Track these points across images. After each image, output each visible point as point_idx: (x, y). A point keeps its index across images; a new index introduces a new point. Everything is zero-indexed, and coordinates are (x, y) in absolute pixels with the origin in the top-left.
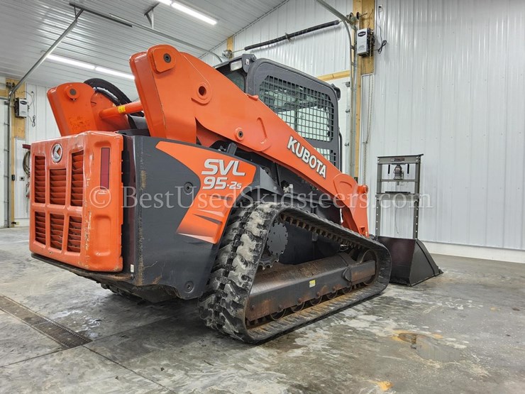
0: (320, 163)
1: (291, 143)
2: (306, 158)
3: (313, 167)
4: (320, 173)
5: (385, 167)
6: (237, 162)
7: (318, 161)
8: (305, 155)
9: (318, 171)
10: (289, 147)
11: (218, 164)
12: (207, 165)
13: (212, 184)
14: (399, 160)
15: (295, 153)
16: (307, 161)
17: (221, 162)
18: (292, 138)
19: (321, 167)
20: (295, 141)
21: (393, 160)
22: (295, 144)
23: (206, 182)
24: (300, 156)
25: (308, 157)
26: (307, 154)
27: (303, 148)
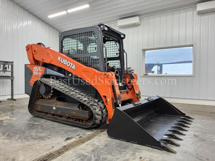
0: (72, 64)
1: (59, 58)
2: (65, 63)
3: (68, 66)
4: (72, 68)
6: (40, 67)
7: (71, 63)
8: (65, 62)
9: (71, 67)
10: (58, 60)
11: (36, 68)
12: (34, 69)
13: (35, 73)
14: (6, 63)
15: (61, 62)
16: (65, 64)
17: (37, 68)
18: (59, 57)
19: (72, 65)
20: (61, 57)
21: (3, 62)
22: (61, 59)
23: (34, 73)
24: (62, 62)
25: (66, 62)
26: (66, 61)
27: (64, 59)
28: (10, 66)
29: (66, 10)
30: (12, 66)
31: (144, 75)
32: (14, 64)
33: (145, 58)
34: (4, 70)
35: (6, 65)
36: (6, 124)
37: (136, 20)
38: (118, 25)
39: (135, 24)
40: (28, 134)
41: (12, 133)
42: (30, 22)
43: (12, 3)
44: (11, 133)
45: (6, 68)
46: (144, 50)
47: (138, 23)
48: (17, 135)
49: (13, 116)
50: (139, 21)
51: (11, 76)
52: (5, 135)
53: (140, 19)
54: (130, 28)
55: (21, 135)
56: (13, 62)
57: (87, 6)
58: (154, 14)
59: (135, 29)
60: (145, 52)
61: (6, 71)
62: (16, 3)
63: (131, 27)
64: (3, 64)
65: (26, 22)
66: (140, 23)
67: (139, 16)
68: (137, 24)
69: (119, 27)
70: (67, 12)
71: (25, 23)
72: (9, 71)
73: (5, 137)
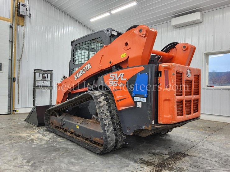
5: (37, 74)
14: (45, 72)
21: (42, 71)
28: (49, 75)
29: (109, 11)
30: (52, 74)
31: (208, 87)
32: (54, 73)
33: (208, 64)
34: (43, 79)
35: (45, 74)
36: (35, 146)
37: (196, 16)
38: (172, 25)
39: (195, 21)
40: (58, 164)
41: (39, 162)
42: (71, 28)
43: (54, 7)
44: (37, 162)
45: (45, 77)
46: (207, 55)
47: (199, 20)
48: (44, 166)
49: (46, 134)
50: (201, 17)
51: (50, 86)
52: (30, 164)
53: (202, 15)
54: (188, 27)
55: (48, 166)
56: (52, 71)
57: (134, 4)
58: (223, 7)
59: (195, 28)
60: (208, 57)
61: (45, 80)
62: (57, 7)
63: (190, 26)
64: (42, 73)
65: (68, 27)
66: (201, 20)
67: (200, 12)
68: (197, 22)
69: (172, 27)
70: (111, 14)
71: (66, 30)
72: (48, 81)
73: (28, 167)
